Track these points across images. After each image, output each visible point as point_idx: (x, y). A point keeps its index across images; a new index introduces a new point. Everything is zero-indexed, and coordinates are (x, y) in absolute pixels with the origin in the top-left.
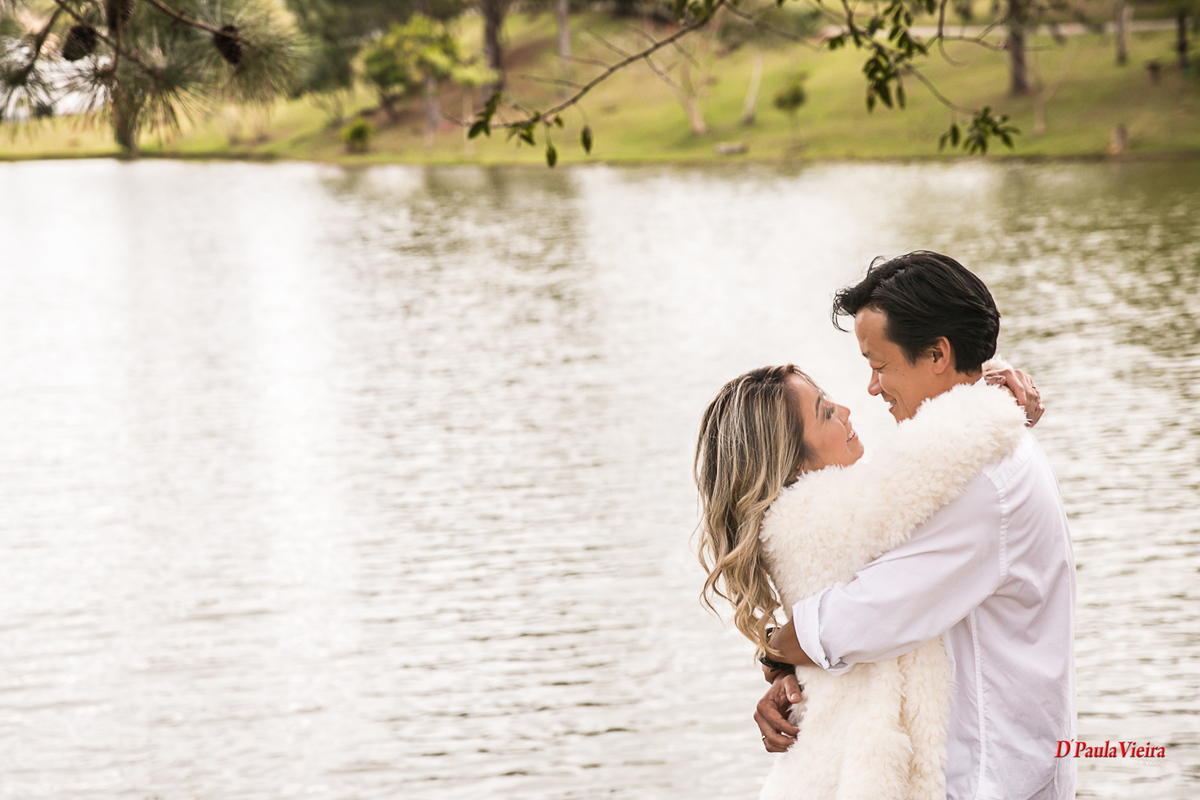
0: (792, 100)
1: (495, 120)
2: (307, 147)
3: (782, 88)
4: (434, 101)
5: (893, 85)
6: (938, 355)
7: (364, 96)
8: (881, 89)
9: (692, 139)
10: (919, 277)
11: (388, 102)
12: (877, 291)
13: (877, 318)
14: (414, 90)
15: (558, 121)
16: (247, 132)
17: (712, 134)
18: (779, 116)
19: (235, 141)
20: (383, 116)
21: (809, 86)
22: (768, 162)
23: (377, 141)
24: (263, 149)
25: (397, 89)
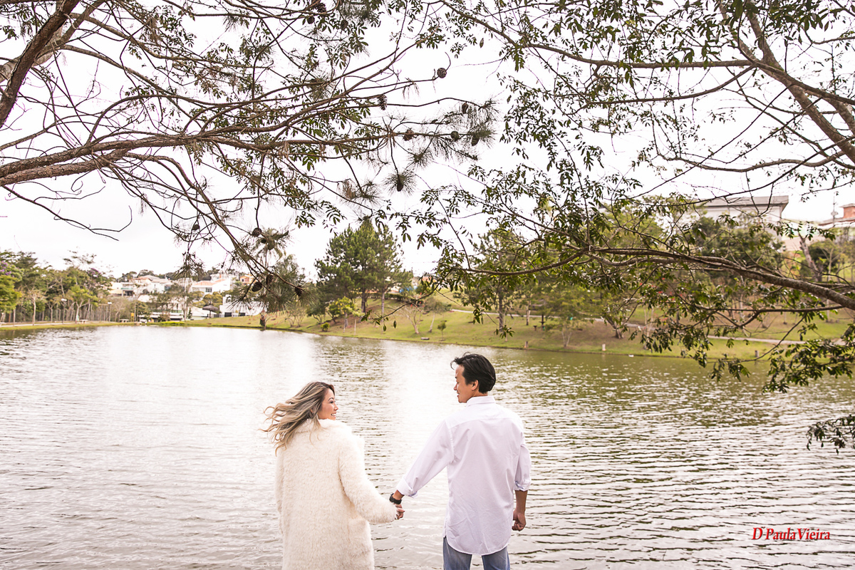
0: (443, 327)
1: (369, 317)
2: (311, 329)
3: (440, 324)
4: (346, 319)
5: (480, 317)
6: (474, 385)
7: (328, 317)
8: (477, 318)
9: (415, 335)
10: (477, 362)
11: (334, 319)
12: (464, 361)
13: (462, 369)
14: (341, 316)
15: (387, 319)
16: (295, 324)
17: (421, 334)
18: (439, 331)
19: (292, 326)
20: (333, 322)
21: (446, 323)
22: (435, 343)
23: (329, 329)
24: (299, 329)
25: (337, 316)
